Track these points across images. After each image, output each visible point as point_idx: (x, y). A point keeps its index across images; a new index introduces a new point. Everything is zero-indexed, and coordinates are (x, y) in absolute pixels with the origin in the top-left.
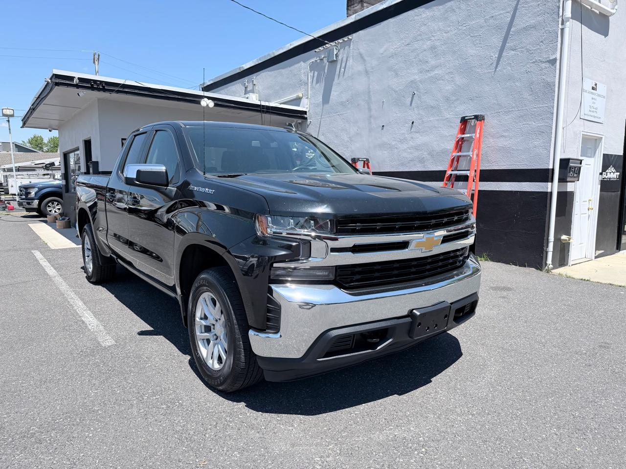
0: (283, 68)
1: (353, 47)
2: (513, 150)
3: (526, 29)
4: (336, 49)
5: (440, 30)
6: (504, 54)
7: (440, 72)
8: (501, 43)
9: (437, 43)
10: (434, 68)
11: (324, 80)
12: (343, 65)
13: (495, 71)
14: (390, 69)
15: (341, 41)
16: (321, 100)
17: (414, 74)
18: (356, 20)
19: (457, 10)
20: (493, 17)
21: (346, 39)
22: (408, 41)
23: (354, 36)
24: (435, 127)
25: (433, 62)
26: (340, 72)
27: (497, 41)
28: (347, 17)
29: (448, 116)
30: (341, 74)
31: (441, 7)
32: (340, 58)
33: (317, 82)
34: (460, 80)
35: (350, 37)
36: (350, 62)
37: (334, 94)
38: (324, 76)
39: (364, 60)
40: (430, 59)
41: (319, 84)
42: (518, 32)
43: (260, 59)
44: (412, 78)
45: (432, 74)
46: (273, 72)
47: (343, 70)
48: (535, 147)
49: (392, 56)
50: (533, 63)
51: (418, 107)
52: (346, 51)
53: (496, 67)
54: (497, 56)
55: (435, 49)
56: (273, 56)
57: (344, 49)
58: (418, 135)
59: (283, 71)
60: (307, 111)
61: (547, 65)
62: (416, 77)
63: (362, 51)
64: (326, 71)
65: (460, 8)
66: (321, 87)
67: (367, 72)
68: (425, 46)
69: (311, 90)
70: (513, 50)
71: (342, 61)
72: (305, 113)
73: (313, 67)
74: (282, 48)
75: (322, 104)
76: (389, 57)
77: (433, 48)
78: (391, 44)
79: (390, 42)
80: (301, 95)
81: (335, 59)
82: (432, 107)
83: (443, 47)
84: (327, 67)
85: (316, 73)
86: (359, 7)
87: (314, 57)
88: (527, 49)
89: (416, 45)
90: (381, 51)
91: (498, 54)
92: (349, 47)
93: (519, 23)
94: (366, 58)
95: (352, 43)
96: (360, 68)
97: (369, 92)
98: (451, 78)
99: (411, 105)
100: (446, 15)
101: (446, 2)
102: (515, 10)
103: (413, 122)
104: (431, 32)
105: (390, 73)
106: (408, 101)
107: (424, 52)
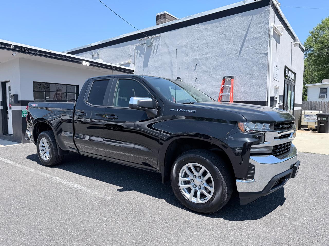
0: (118, 47)
1: (161, 40)
2: (249, 92)
3: (253, 38)
4: (152, 40)
5: (210, 35)
6: (243, 49)
7: (210, 55)
8: (241, 44)
9: (209, 42)
10: (207, 53)
11: (144, 55)
12: (156, 48)
13: (239, 56)
14: (183, 52)
15: (154, 36)
16: (143, 65)
17: (196, 55)
18: (163, 26)
20: (237, 32)
21: (157, 35)
22: (193, 40)
23: (162, 35)
24: (208, 81)
25: (206, 50)
26: (154, 52)
27: (239, 43)
28: (157, 25)
29: (215, 76)
30: (155, 53)
31: (210, 25)
32: (154, 44)
33: (140, 56)
34: (221, 60)
35: (160, 35)
36: (160, 47)
37: (150, 63)
38: (144, 53)
39: (168, 47)
40: (205, 49)
41: (141, 57)
42: (249, 40)
43: (103, 41)
44: (195, 57)
45: (206, 56)
46: (111, 49)
47: (156, 51)
48: (259, 91)
49: (184, 46)
50: (257, 54)
51: (199, 71)
52: (157, 42)
53: (239, 55)
54: (239, 50)
55: (207, 44)
56: (111, 40)
57: (156, 40)
58: (199, 84)
59: (118, 49)
60: (134, 70)
61: (264, 55)
62: (198, 57)
63: (167, 42)
64: (145, 51)
65: (220, 26)
66: (142, 59)
67: (170, 53)
68: (202, 43)
69: (136, 60)
70: (247, 48)
71: (155, 46)
72: (133, 71)
73: (137, 48)
74: (117, 37)
75: (143, 67)
76: (183, 46)
77: (206, 44)
78: (183, 40)
79: (183, 39)
80: (130, 62)
81: (151, 45)
82: (206, 72)
83: (212, 44)
84: (146, 49)
85: (139, 51)
86: (163, 20)
87: (138, 43)
88: (254, 48)
89: (197, 42)
90: (178, 43)
92: (159, 40)
93: (250, 36)
94: (169, 46)
95: (161, 38)
96: (166, 50)
97: (171, 63)
98: (216, 58)
99: (195, 70)
100: (213, 29)
101: (213, 23)
102: (248, 30)
103: (196, 79)
104: (206, 36)
105: (183, 54)
106: (193, 68)
107: (202, 45)
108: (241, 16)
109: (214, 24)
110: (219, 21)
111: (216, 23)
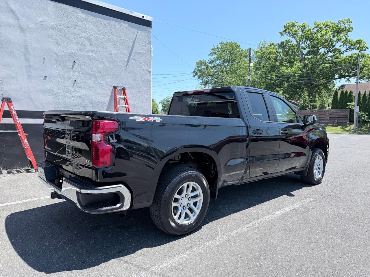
2: (137, 106)
3: (139, 53)
5: (93, 30)
6: (130, 60)
7: (95, 55)
8: (129, 54)
9: (91, 37)
10: (89, 51)
13: (126, 67)
14: (51, 37)
17: (74, 49)
19: (104, 26)
20: (124, 40)
22: (67, 25)
24: (93, 87)
25: (89, 48)
27: (127, 52)
29: (101, 83)
31: (93, 18)
34: (107, 65)
39: (17, 17)
40: (86, 45)
42: (136, 53)
44: (73, 51)
45: (89, 54)
48: (145, 106)
49: (52, 28)
50: (143, 69)
51: (78, 71)
53: (127, 65)
55: (90, 40)
58: (80, 89)
61: (148, 73)
62: (77, 52)
67: (21, 28)
68: (82, 35)
70: (134, 60)
77: (88, 39)
79: (49, 17)
82: (90, 74)
83: (96, 42)
88: (140, 62)
89: (75, 31)
90: (41, 19)
91: (127, 59)
93: (136, 49)
94: (19, 16)
97: (26, 46)
98: (102, 61)
99: (73, 68)
100: (97, 24)
101: (97, 17)
102: (134, 42)
103: (75, 81)
104: (87, 29)
105: (50, 40)
106: (70, 65)
107: (82, 39)
108: (127, 24)
109: (98, 19)
110: (105, 19)
111: (101, 20)
